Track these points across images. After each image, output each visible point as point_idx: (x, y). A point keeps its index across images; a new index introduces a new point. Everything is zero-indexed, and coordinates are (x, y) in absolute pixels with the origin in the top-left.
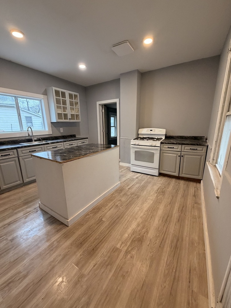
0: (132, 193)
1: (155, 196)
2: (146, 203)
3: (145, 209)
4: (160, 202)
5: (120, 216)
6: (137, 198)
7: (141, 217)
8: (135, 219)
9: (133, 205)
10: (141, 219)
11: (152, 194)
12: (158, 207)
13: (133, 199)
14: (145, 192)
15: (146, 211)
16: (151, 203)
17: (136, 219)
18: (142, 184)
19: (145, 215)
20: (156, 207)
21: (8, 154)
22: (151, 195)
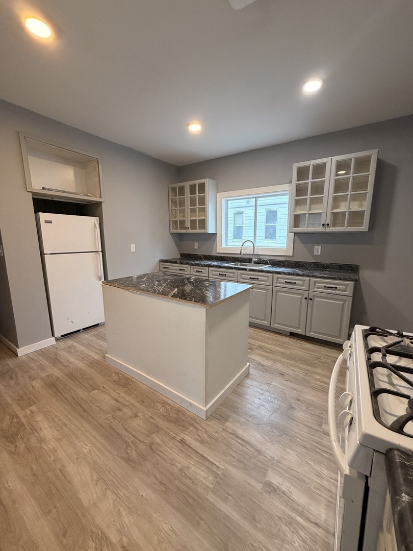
0: (153, 447)
1: (106, 531)
2: (92, 476)
3: (71, 469)
4: (64, 536)
5: (88, 413)
6: (126, 456)
7: (54, 451)
8: (59, 437)
9: (103, 441)
10: (50, 449)
11: (127, 519)
12: (50, 511)
13: (128, 446)
14: (146, 492)
15: (63, 466)
16: (83, 497)
17: (58, 440)
18: (211, 497)
19: (54, 460)
20: (55, 507)
21: (201, 270)
22: (119, 513)
